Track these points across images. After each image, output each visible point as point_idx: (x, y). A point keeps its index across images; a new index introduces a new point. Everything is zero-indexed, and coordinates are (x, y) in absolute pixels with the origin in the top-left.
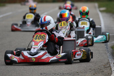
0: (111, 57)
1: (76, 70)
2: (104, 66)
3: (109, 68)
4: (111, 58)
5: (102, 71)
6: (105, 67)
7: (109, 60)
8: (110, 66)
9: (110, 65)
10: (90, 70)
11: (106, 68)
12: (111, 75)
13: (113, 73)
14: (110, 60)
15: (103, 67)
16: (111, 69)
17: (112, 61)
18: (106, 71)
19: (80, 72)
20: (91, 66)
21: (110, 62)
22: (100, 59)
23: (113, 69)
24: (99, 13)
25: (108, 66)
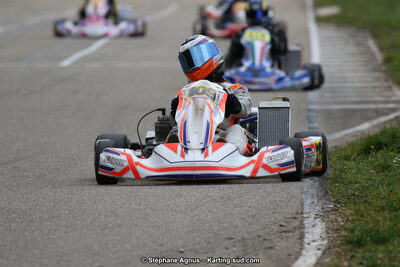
0: (314, 192)
1: (180, 242)
2: (281, 226)
3: (297, 232)
4: (312, 197)
5: (267, 244)
6: (283, 230)
7: (302, 204)
8: (302, 226)
9: (302, 221)
10: (228, 242)
11: (286, 234)
12: (297, 258)
13: (304, 252)
14: (308, 202)
15: (276, 228)
16: (302, 237)
17: (313, 206)
18: (281, 244)
19: (192, 250)
20: (237, 227)
21: (306, 210)
22: (275, 202)
23: (308, 238)
24: (313, 27)
25: (294, 228)
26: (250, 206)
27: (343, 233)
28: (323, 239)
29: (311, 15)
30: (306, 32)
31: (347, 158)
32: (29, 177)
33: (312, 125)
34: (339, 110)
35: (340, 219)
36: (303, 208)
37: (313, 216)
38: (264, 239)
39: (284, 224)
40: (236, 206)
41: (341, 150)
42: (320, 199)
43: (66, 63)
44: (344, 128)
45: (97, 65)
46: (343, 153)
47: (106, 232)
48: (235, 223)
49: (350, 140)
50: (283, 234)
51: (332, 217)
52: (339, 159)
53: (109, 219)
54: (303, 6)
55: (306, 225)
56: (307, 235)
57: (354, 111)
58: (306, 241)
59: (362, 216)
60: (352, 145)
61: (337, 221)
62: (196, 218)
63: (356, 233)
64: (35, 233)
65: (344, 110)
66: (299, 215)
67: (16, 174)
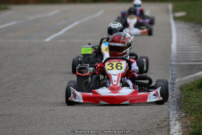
0: (175, 107)
2: (158, 125)
3: (166, 128)
4: (174, 110)
6: (159, 127)
7: (169, 113)
8: (169, 125)
9: (169, 122)
14: (172, 112)
15: (156, 126)
16: (169, 130)
17: (174, 115)
20: (135, 125)
21: (171, 117)
22: (155, 112)
23: (172, 131)
24: (172, 22)
25: (165, 126)
26: (142, 114)
27: (190, 129)
28: (180, 132)
29: (171, 16)
30: (169, 25)
31: (191, 90)
32: (29, 98)
33: (173, 73)
34: (186, 65)
35: (188, 122)
36: (169, 116)
37: (174, 120)
38: (150, 132)
39: (160, 124)
40: (135, 114)
41: (188, 85)
42: (178, 111)
43: (48, 40)
44: (189, 75)
45: (64, 41)
46: (189, 88)
47: (69, 127)
48: (135, 123)
49: (193, 80)
50: (160, 129)
51: (184, 120)
52: (187, 90)
53: (71, 120)
54: (168, 11)
55: (171, 125)
56: (172, 130)
57: (194, 65)
58: (171, 132)
59: (200, 120)
60: (193, 83)
61: (186, 122)
62: (115, 120)
63: (197, 128)
64: (33, 127)
65: (189, 65)
66: (167, 119)
67: (23, 97)
